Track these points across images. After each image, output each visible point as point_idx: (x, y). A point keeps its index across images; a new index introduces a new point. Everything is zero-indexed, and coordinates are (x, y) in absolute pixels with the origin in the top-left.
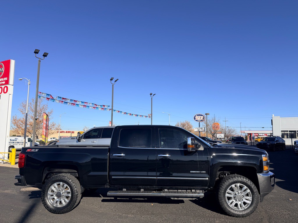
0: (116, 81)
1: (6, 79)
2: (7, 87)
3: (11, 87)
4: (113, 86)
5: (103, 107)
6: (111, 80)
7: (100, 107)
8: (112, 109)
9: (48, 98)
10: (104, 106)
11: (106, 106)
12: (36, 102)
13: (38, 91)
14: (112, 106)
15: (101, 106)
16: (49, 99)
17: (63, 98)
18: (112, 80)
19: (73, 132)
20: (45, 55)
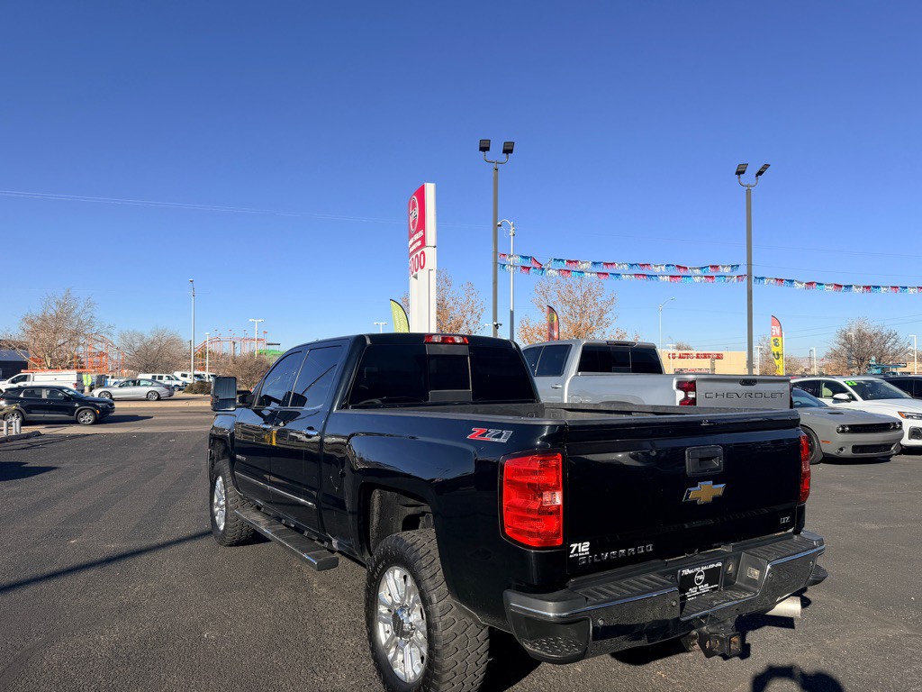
0: (760, 173)
1: (421, 233)
2: (423, 253)
3: (431, 254)
4: (748, 192)
5: (712, 272)
6: (739, 173)
7: (697, 272)
8: (749, 276)
9: (524, 268)
10: (715, 267)
11: (724, 267)
12: (495, 283)
13: (496, 252)
14: (749, 265)
15: (702, 268)
16: (529, 268)
17: (569, 262)
18: (743, 172)
19: (718, 355)
20: (508, 150)
